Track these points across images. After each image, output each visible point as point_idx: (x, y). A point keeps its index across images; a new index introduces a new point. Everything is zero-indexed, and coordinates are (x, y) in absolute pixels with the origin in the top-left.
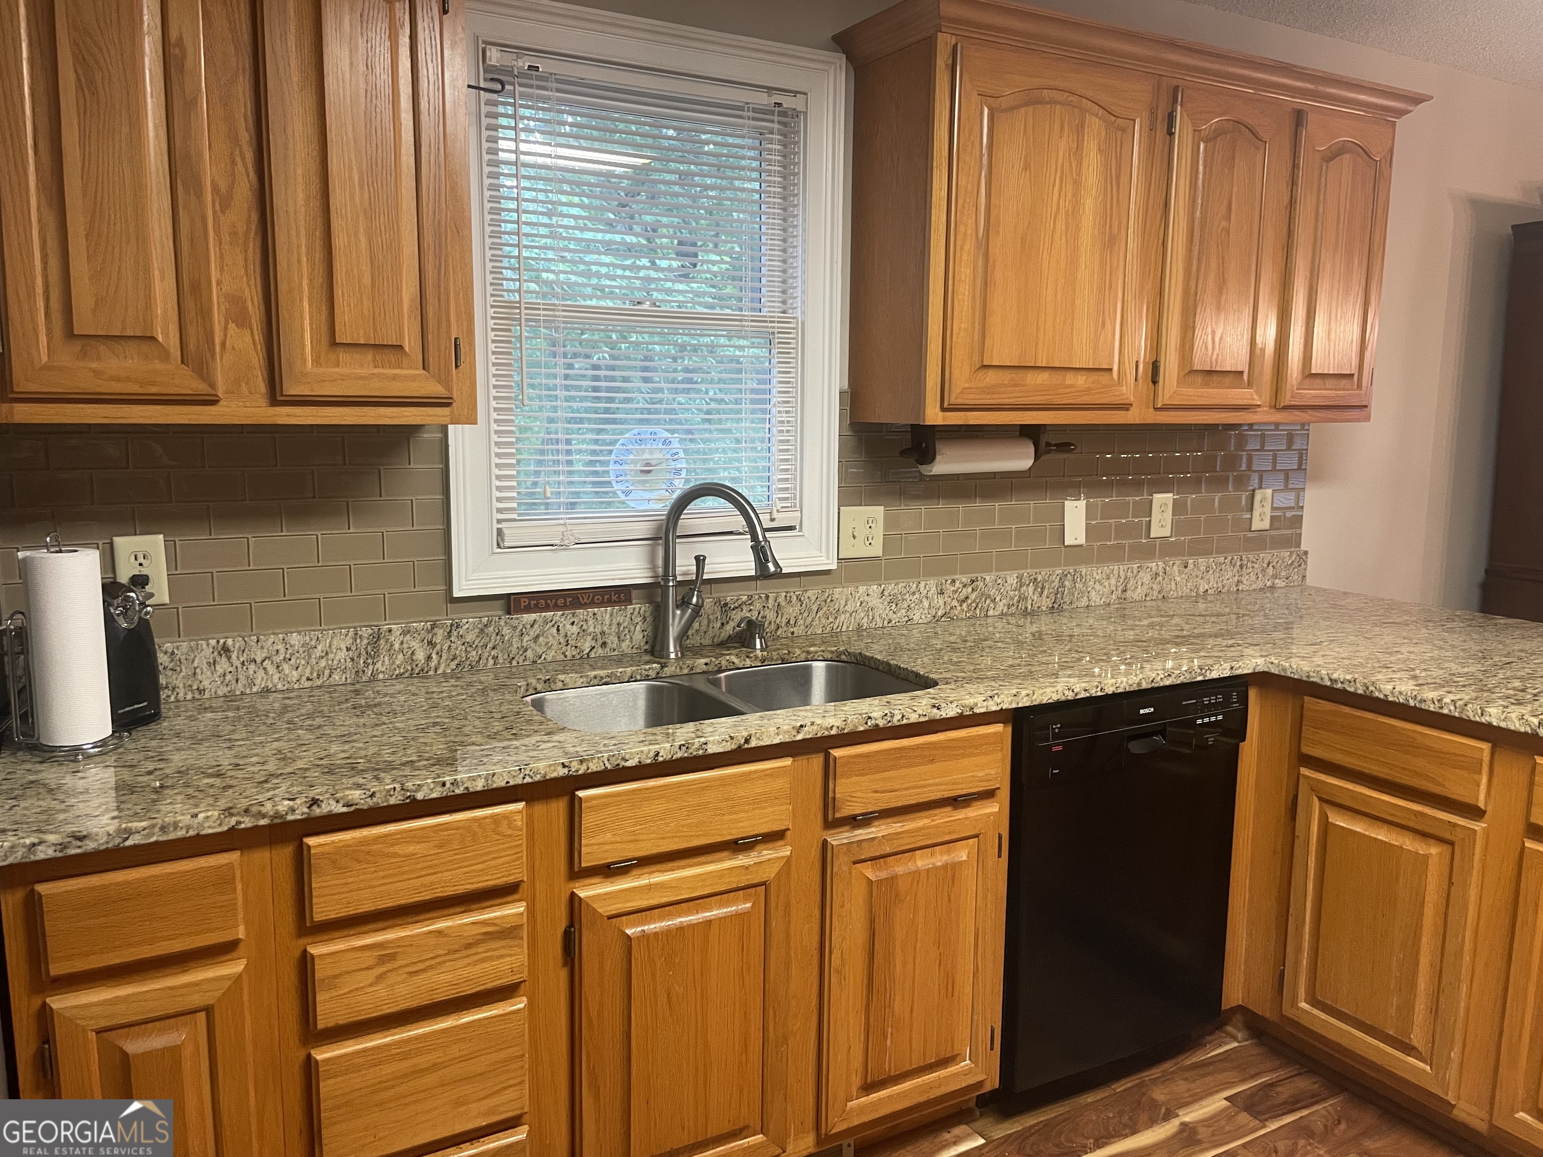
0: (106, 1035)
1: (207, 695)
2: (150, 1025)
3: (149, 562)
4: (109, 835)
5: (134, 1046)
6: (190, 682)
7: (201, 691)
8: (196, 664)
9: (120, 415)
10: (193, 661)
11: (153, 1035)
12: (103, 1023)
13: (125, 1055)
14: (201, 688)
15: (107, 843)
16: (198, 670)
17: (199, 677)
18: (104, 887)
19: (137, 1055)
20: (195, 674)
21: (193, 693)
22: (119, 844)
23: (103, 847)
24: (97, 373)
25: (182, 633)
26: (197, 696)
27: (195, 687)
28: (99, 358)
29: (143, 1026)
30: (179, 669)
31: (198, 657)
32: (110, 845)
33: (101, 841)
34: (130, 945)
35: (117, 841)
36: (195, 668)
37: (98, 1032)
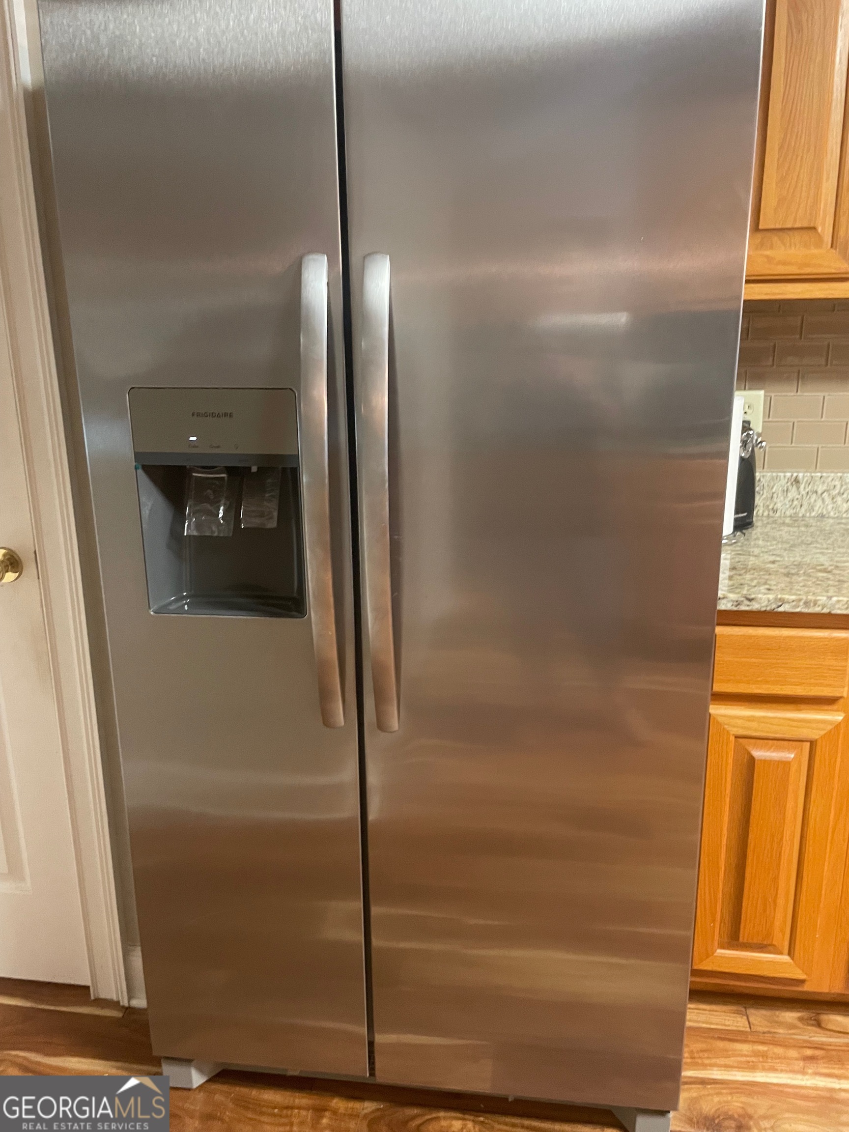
0: (741, 740)
1: (778, 514)
2: (771, 742)
3: (751, 411)
4: (769, 601)
5: (758, 754)
6: (768, 503)
7: (775, 511)
8: (774, 490)
9: (777, 291)
10: (772, 488)
11: (772, 750)
12: (741, 732)
13: (752, 759)
14: (775, 508)
15: (767, 606)
16: (775, 495)
17: (775, 500)
18: (757, 637)
19: (761, 760)
20: (772, 497)
21: (769, 511)
22: (774, 609)
23: (763, 609)
24: (769, 259)
25: (765, 466)
26: (771, 513)
27: (771, 507)
28: (772, 247)
29: (766, 741)
30: (762, 492)
31: (776, 485)
32: (768, 609)
33: (763, 605)
34: (767, 682)
35: (774, 606)
36: (773, 493)
37: (737, 737)
